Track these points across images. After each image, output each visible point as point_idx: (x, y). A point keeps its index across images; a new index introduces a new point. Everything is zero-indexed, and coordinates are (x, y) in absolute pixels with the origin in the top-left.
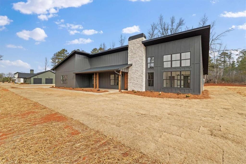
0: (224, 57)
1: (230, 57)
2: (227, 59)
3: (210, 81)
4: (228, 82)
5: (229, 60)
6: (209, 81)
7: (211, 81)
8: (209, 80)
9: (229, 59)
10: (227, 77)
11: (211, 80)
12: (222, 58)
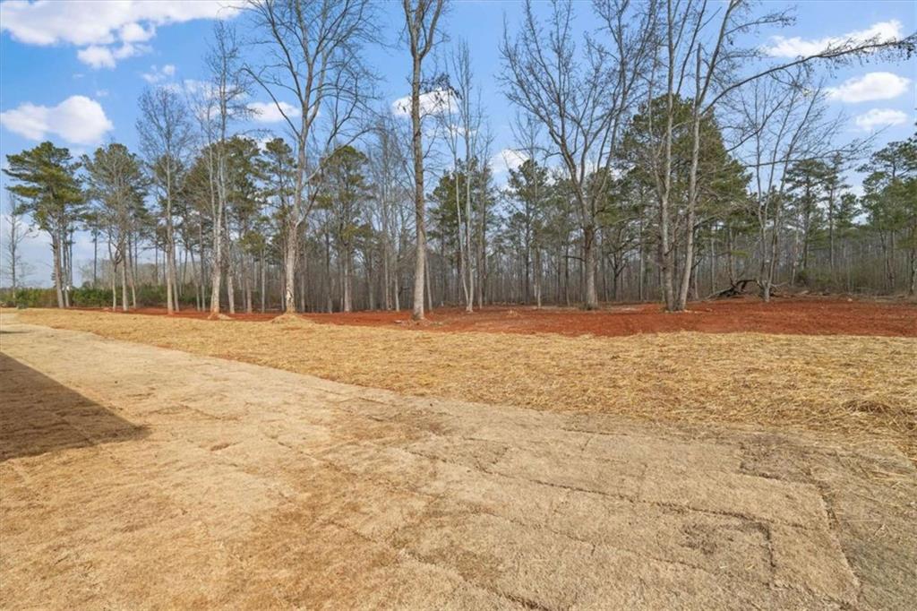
0: (808, 181)
1: (832, 181)
2: (820, 190)
3: (743, 287)
4: (823, 290)
5: (825, 194)
6: (740, 287)
7: (748, 288)
8: (738, 283)
9: (827, 188)
10: (819, 270)
11: (746, 282)
12: (799, 184)
